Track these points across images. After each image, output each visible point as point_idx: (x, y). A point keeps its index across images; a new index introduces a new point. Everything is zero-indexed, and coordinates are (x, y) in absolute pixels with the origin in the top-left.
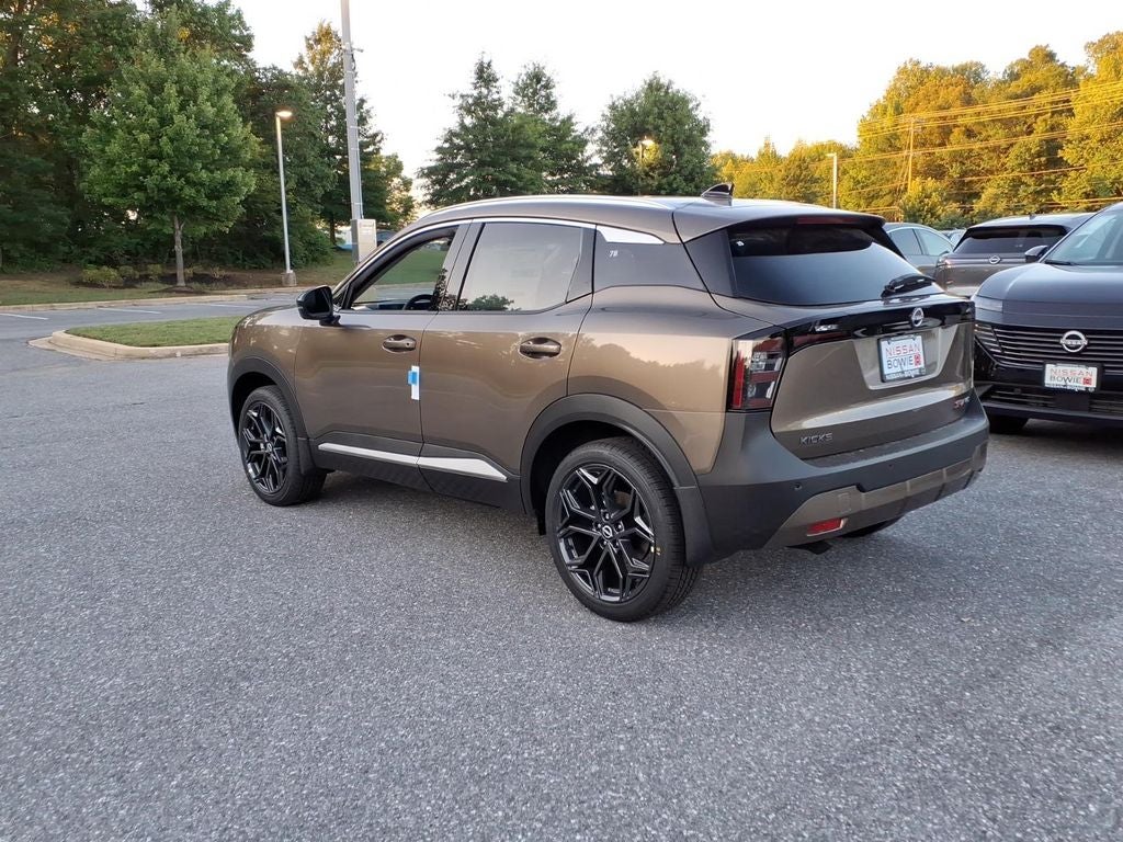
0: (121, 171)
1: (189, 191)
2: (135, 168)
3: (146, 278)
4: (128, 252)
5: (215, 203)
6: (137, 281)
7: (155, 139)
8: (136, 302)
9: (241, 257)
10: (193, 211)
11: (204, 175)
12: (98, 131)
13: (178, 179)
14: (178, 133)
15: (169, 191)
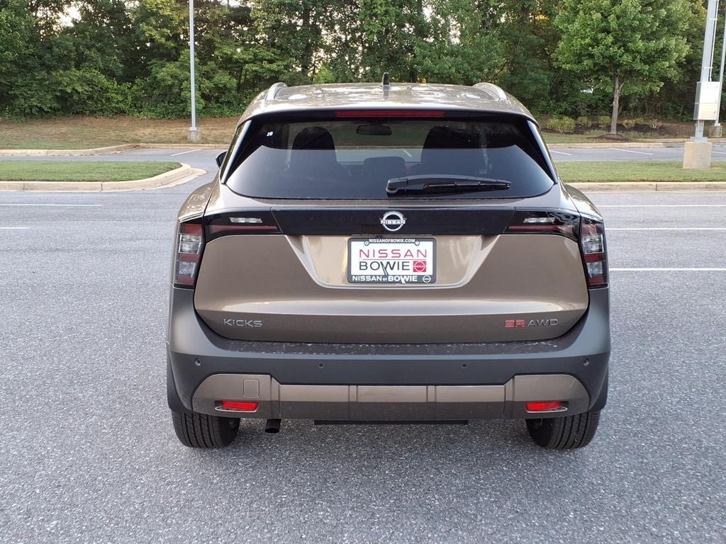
0: (578, 43)
1: (627, 58)
2: (587, 41)
3: (596, 127)
4: (589, 106)
5: (647, 67)
6: (588, 129)
7: (605, 17)
8: (571, 145)
9: (681, 111)
10: (630, 73)
11: (641, 44)
12: (567, 14)
13: (619, 49)
14: (624, 12)
15: (611, 58)
